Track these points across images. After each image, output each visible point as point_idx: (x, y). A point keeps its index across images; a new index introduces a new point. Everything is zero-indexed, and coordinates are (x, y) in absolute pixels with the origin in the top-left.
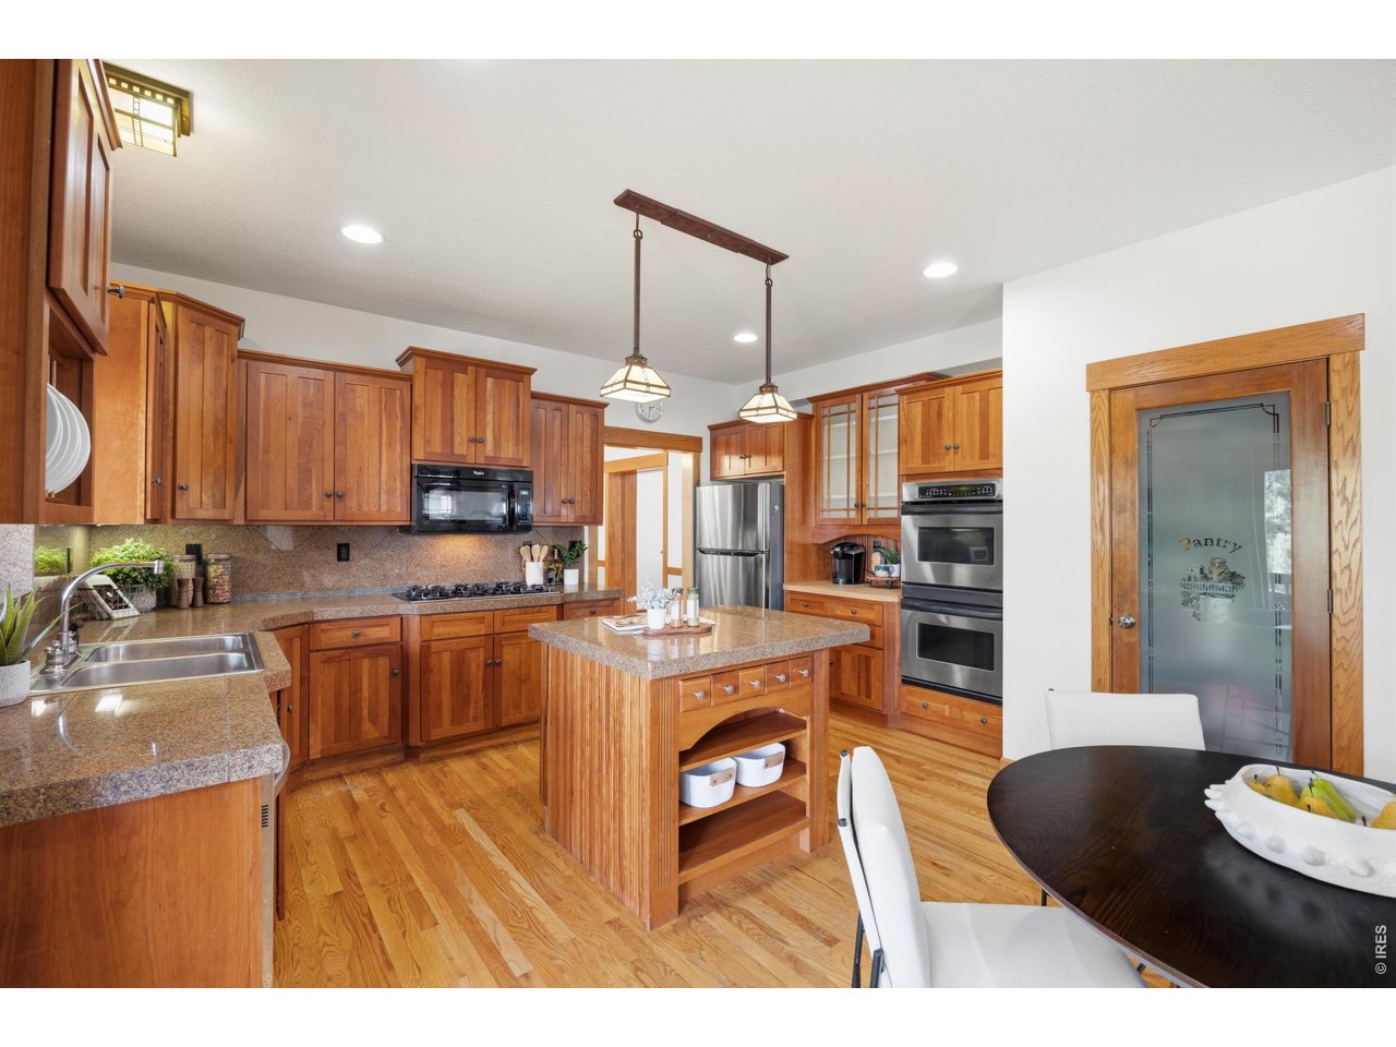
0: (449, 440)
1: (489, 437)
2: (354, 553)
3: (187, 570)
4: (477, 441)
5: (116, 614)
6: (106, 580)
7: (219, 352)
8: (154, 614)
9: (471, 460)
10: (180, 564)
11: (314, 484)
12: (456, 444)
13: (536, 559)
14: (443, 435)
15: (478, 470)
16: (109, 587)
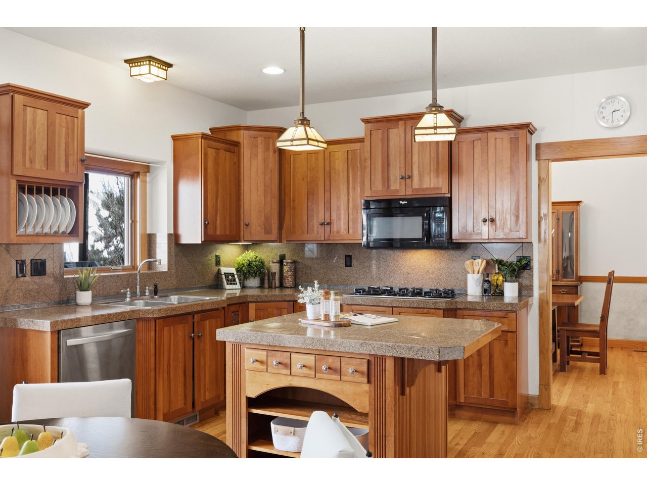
0: (386, 180)
1: (416, 173)
2: (354, 262)
3: (275, 268)
4: (406, 178)
5: (228, 287)
6: (233, 270)
7: (267, 149)
8: (259, 289)
9: (402, 194)
10: (273, 264)
11: (315, 217)
12: (392, 182)
13: (476, 272)
14: (383, 178)
15: (403, 200)
16: (232, 275)
